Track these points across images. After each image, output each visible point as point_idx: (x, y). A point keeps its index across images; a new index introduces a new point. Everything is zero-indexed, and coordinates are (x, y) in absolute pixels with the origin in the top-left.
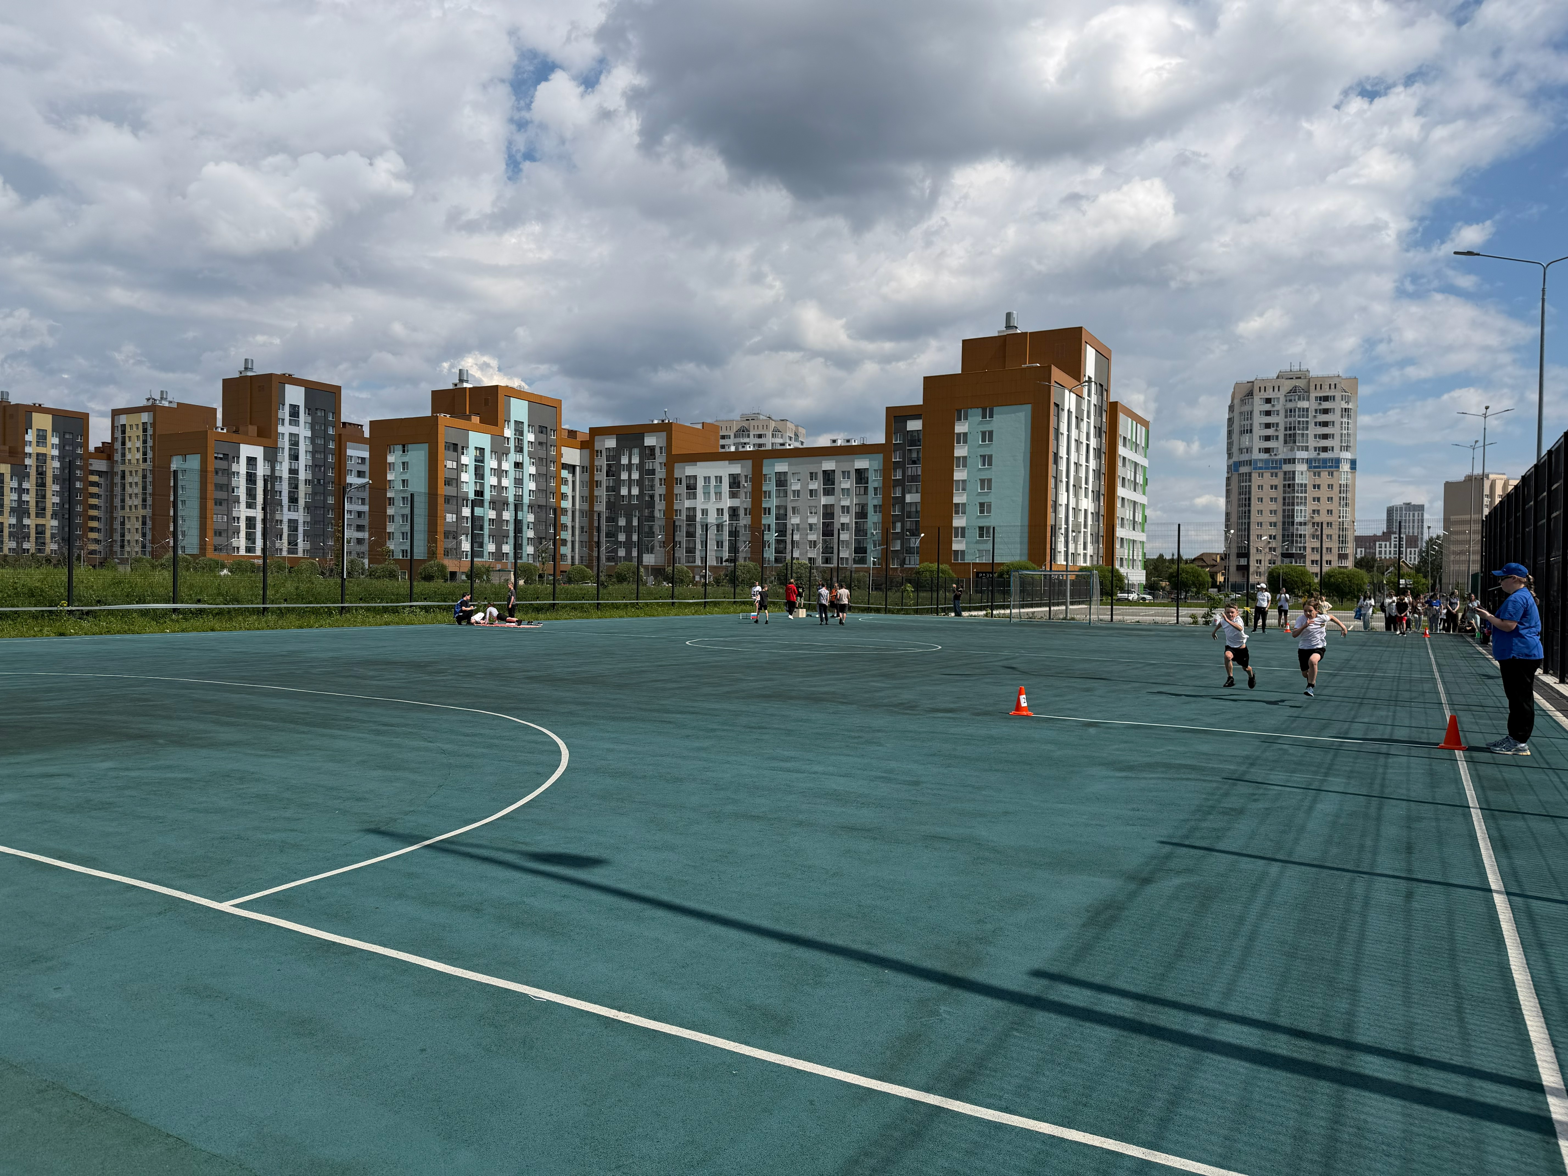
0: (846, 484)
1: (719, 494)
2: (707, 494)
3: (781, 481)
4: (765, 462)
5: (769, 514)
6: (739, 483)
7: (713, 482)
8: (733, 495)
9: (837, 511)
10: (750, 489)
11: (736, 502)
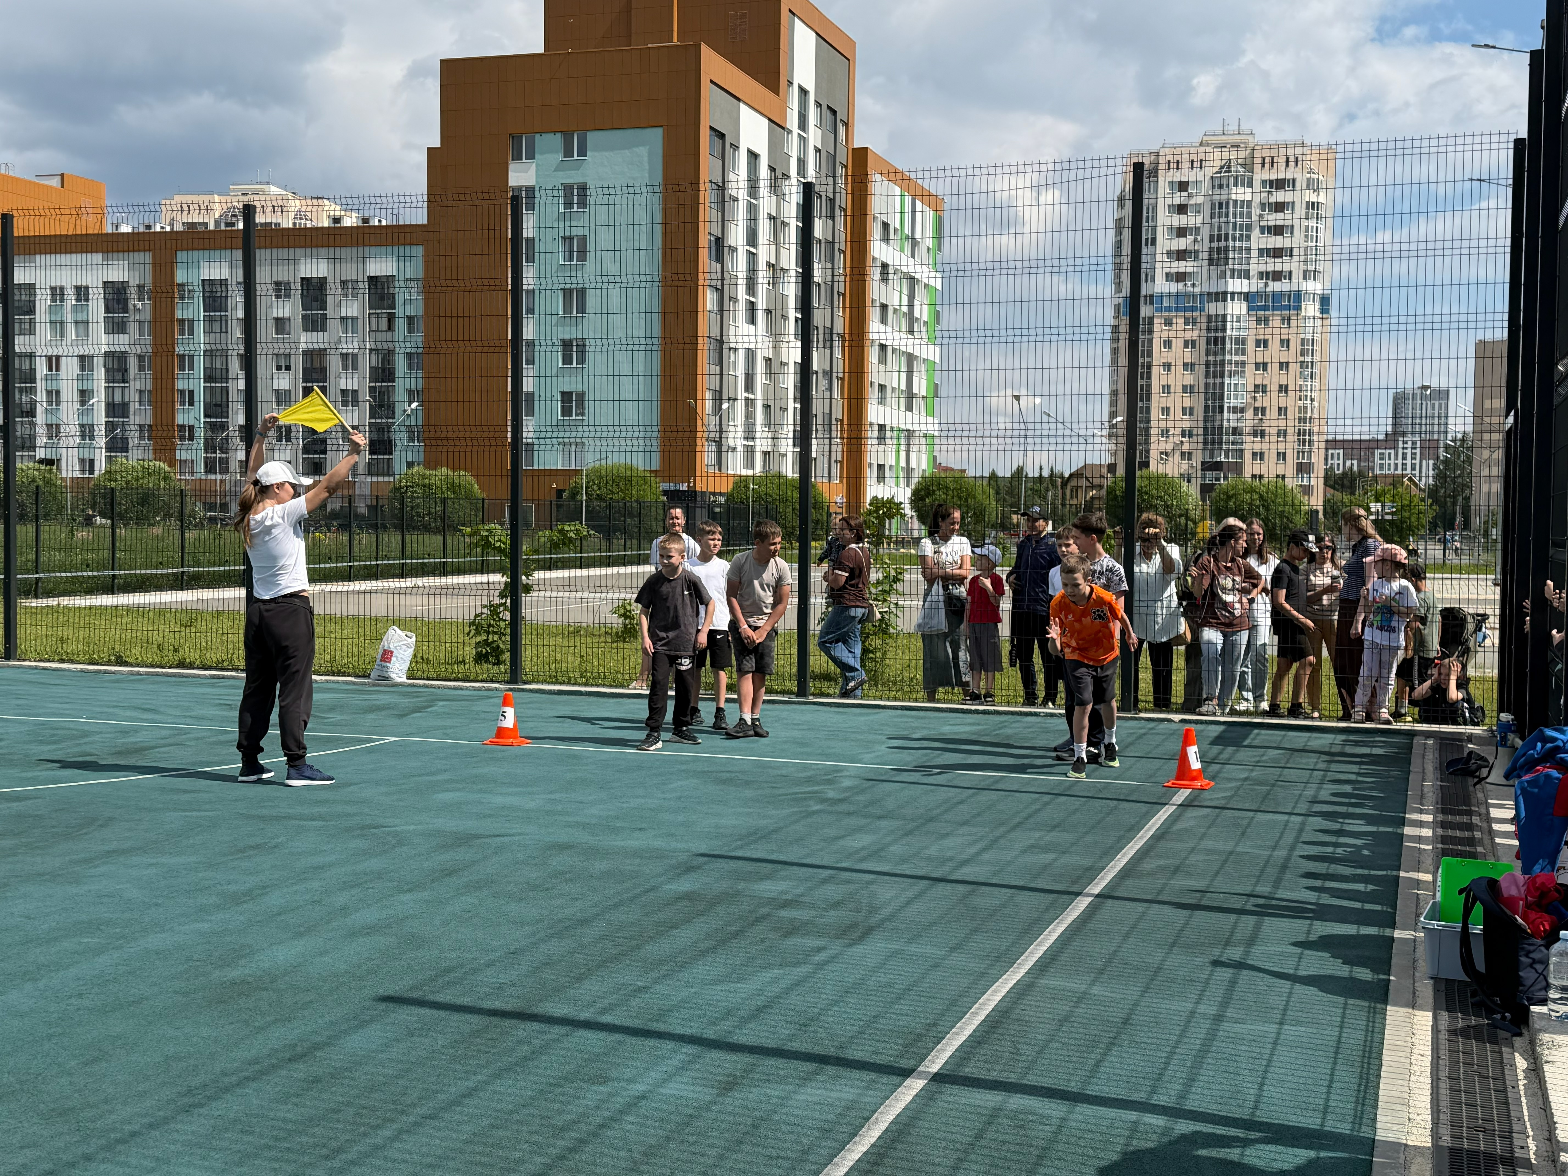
0: (350, 309)
1: (82, 325)
2: (58, 326)
3: (214, 299)
4: (181, 256)
5: (191, 368)
6: (126, 300)
7: (71, 299)
8: (116, 327)
9: (334, 365)
10: (148, 316)
11: (121, 342)
